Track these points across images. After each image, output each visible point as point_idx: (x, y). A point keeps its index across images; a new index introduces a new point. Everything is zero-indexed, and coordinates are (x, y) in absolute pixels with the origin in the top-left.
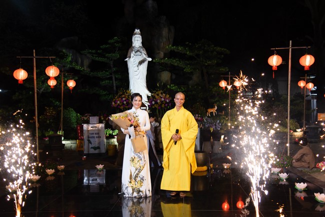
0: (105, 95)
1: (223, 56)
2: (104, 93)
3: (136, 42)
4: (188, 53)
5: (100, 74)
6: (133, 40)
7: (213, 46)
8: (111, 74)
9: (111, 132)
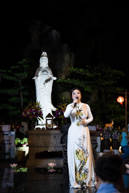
0: (13, 110)
1: (118, 78)
2: (13, 108)
3: (43, 63)
4: (88, 74)
5: (10, 92)
6: (40, 61)
7: (110, 68)
8: (19, 92)
9: (19, 141)
